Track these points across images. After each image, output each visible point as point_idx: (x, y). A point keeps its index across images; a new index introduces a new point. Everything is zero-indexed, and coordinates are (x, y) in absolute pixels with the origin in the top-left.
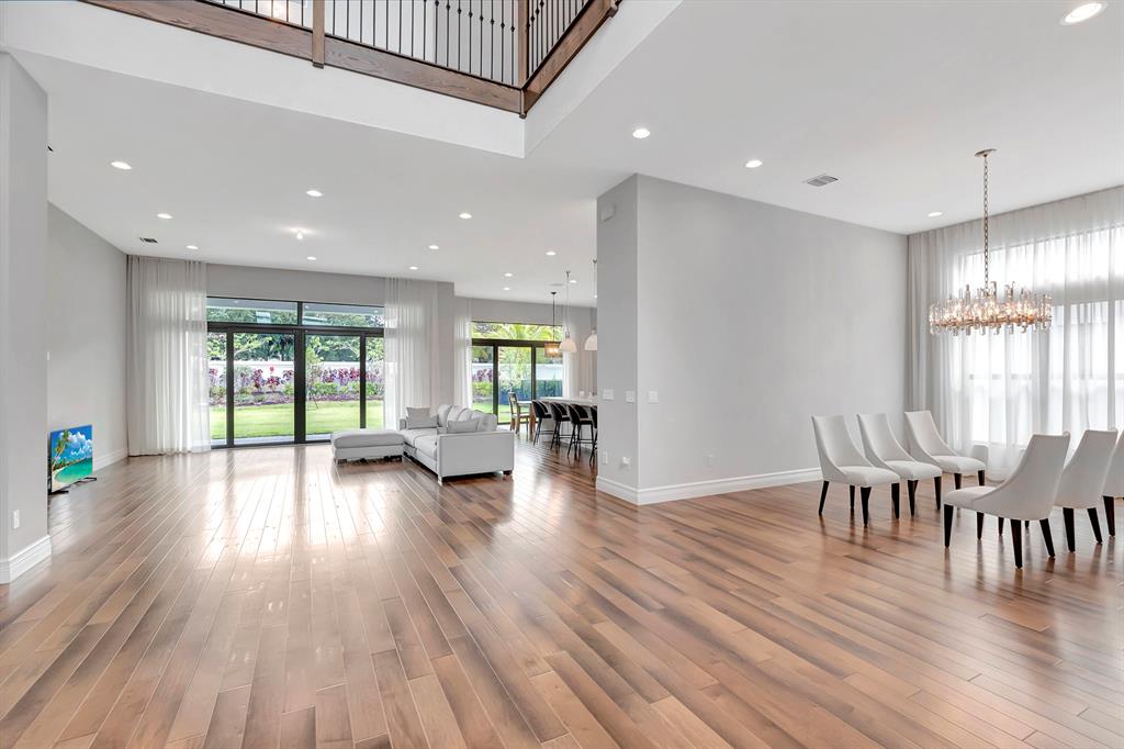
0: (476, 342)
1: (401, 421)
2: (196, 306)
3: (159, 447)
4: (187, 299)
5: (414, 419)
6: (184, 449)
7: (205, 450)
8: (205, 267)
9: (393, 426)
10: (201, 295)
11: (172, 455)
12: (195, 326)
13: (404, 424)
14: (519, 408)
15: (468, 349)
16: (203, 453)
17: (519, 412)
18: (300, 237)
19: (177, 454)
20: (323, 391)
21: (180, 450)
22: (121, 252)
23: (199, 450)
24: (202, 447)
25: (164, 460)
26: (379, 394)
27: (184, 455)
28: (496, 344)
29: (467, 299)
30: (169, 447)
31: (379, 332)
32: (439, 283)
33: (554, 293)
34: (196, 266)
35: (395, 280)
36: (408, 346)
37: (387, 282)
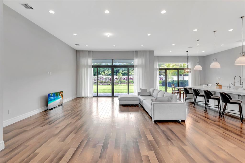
0: (160, 69)
1: (138, 93)
2: (90, 61)
3: (82, 96)
4: (88, 60)
5: (142, 92)
6: (88, 96)
7: (92, 97)
8: (92, 52)
9: (136, 94)
10: (91, 59)
12: (89, 67)
13: (139, 94)
14: (175, 89)
15: (157, 71)
16: (91, 98)
17: (175, 90)
18: (108, 36)
19: (86, 98)
20: (123, 82)
22: (75, 50)
23: (90, 97)
24: (91, 97)
25: (84, 99)
26: (133, 83)
27: (88, 98)
28: (166, 69)
29: (157, 57)
30: (84, 96)
31: (132, 66)
32: (149, 51)
33: (187, 51)
34: (90, 52)
35: (137, 51)
36: (140, 70)
37: (135, 52)
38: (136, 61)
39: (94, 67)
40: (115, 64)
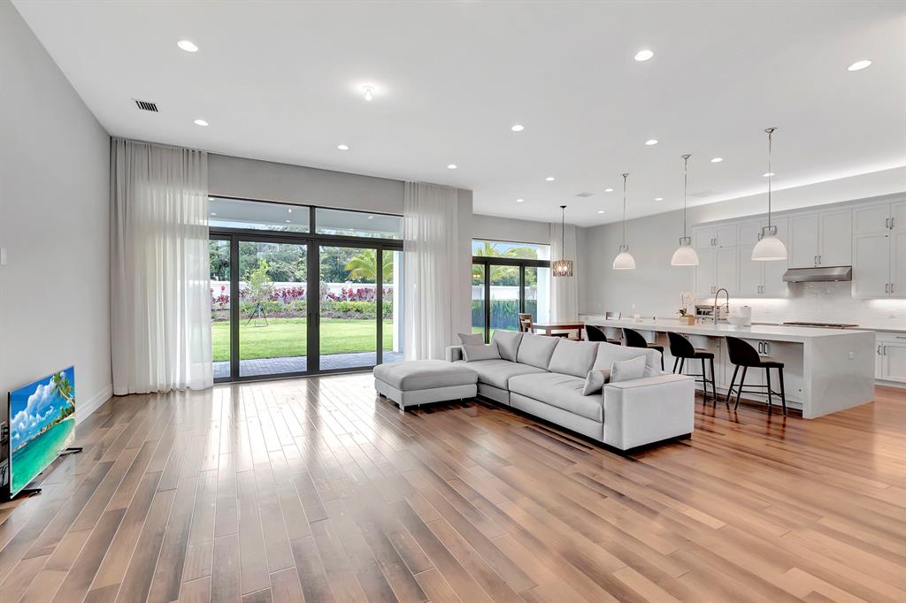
2: (195, 206)
4: (186, 197)
5: (471, 349)
6: (182, 384)
7: (207, 385)
8: (205, 159)
11: (168, 394)
12: (194, 231)
13: (457, 354)
16: (203, 390)
18: (368, 98)
19: (174, 391)
21: (178, 386)
25: (158, 400)
27: (182, 393)
28: (489, 262)
30: (164, 383)
31: (397, 245)
32: (459, 190)
33: (564, 207)
34: (197, 155)
35: (414, 185)
36: (429, 262)
37: (407, 187)
38: (411, 226)
39: (216, 234)
40: (321, 230)
